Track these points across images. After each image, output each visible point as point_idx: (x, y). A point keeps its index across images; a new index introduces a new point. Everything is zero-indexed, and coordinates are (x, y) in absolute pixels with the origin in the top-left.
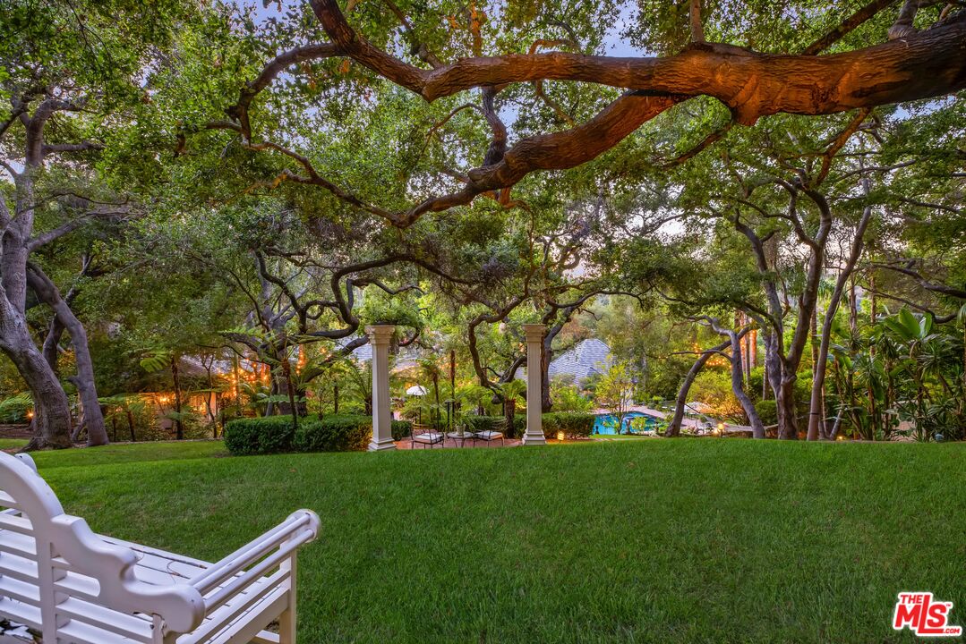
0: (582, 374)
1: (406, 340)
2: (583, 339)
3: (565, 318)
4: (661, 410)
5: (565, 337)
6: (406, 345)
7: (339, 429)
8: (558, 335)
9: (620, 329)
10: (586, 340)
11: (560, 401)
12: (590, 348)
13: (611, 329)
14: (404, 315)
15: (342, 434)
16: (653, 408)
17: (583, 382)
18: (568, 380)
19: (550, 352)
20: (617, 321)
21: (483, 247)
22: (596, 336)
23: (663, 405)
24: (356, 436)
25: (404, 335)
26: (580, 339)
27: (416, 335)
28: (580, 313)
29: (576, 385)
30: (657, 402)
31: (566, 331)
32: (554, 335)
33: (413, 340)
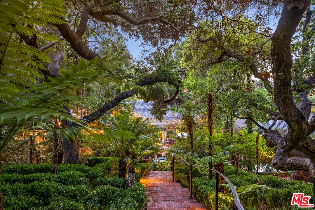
1: (169, 98)
6: (171, 101)
27: (176, 94)
33: (174, 98)
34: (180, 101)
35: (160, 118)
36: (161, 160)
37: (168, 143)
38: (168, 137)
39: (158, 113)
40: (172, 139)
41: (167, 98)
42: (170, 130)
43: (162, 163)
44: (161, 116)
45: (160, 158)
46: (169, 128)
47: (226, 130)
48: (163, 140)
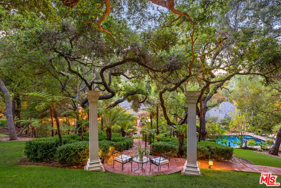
0: (221, 117)
1: (142, 100)
2: (222, 101)
3: (214, 91)
4: (262, 136)
5: (214, 101)
6: (143, 102)
7: (75, 150)
8: (210, 100)
9: (242, 97)
10: (223, 102)
11: (211, 130)
12: (225, 105)
13: (237, 97)
14: (139, 89)
15: (76, 153)
16: (257, 134)
17: (221, 121)
18: (215, 120)
19: (206, 107)
20: (241, 94)
21: (168, 52)
22: (227, 100)
23: (263, 133)
24: (84, 155)
25: (142, 98)
26: (220, 101)
27: (146, 98)
28: (221, 89)
29: (219, 121)
30: (259, 132)
31: (215, 98)
32: (208, 99)
33: (144, 101)
34: (148, 102)
35: (136, 110)
36: (137, 135)
37: (141, 126)
38: (141, 122)
39: (136, 107)
40: (144, 123)
41: (141, 100)
42: (143, 117)
43: (137, 137)
44: (137, 109)
45: (136, 135)
46: (142, 116)
47: (174, 118)
48: (138, 124)
